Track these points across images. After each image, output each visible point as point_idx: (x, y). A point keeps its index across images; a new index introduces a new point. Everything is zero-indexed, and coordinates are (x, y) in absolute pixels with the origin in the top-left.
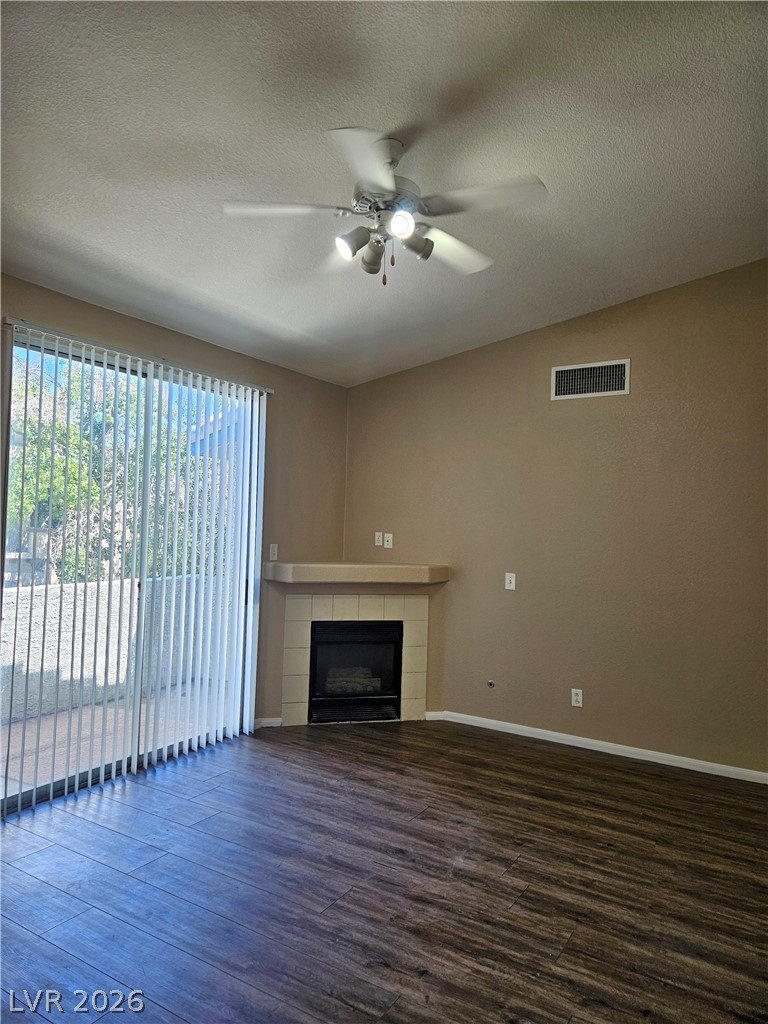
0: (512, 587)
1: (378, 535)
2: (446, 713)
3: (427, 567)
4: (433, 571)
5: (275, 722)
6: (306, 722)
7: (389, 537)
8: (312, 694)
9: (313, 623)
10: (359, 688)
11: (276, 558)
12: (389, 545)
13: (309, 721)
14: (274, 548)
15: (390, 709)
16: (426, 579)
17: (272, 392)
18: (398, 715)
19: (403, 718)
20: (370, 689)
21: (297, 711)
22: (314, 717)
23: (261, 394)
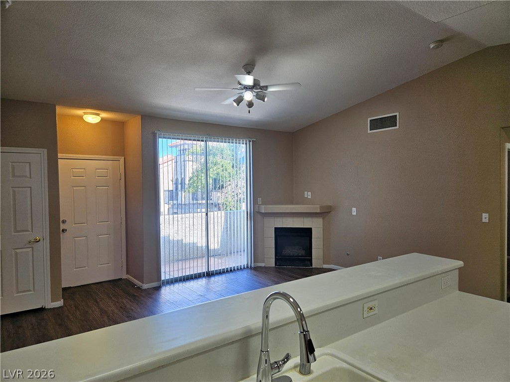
0: (355, 214)
1: (306, 193)
2: (332, 265)
3: (319, 206)
4: (321, 207)
5: (263, 265)
6: (274, 266)
7: (310, 193)
8: (276, 256)
9: (275, 228)
10: (296, 254)
11: (261, 203)
12: (310, 197)
13: (275, 265)
14: (260, 200)
15: (309, 263)
16: (318, 211)
17: (255, 140)
18: (312, 265)
19: (313, 267)
20: (300, 254)
21: (271, 262)
22: (278, 264)
23: (250, 141)
